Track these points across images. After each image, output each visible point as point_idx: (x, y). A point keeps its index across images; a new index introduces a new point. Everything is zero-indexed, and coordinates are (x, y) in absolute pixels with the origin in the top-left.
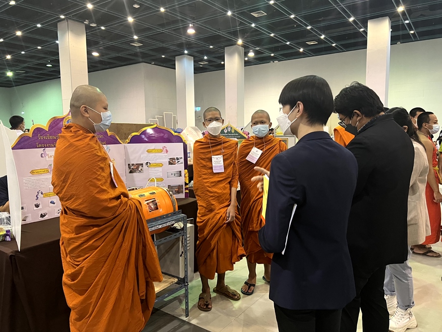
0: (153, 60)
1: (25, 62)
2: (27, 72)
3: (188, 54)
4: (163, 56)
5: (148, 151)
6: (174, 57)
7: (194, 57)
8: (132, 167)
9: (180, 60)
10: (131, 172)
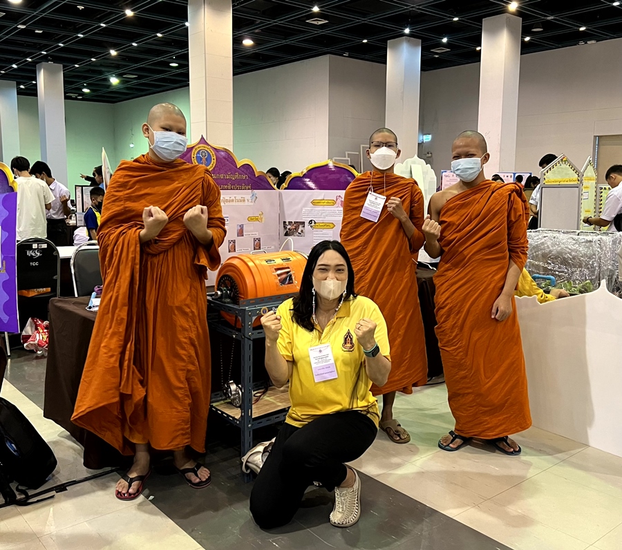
0: (347, 50)
1: (136, 60)
2: (139, 77)
3: (411, 35)
4: (365, 41)
5: (312, 202)
6: (385, 41)
7: (424, 40)
8: (289, 227)
9: (394, 47)
10: (286, 234)
